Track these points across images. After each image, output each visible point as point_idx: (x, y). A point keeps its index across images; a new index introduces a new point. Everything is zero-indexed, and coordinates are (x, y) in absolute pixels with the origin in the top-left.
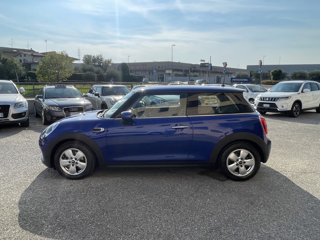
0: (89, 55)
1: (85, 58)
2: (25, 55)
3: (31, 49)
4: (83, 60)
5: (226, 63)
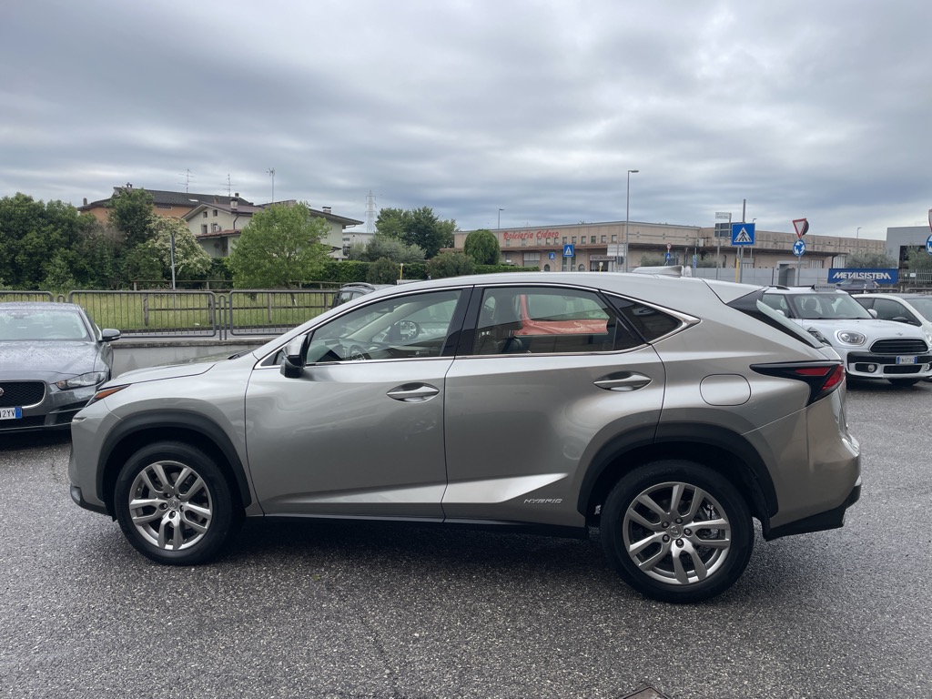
2: (216, 213)
4: (377, 223)
5: (805, 220)
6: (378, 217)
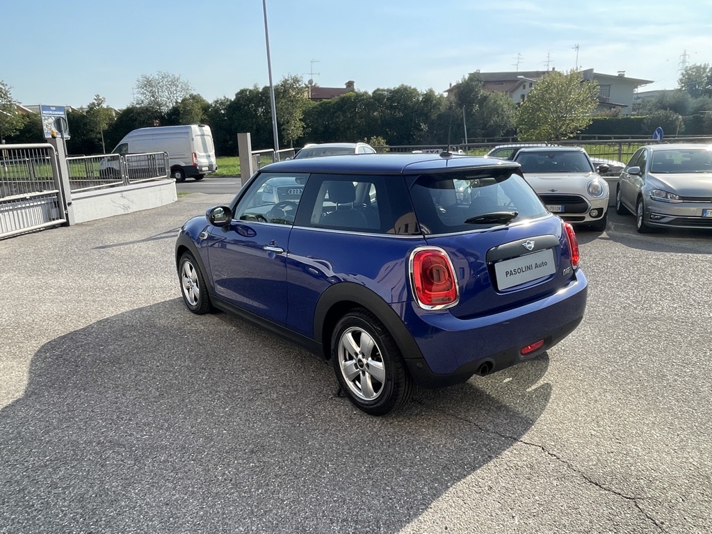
0: (698, 64)
1: (688, 74)
2: (531, 85)
3: (554, 69)
4: (681, 80)
6: (682, 74)
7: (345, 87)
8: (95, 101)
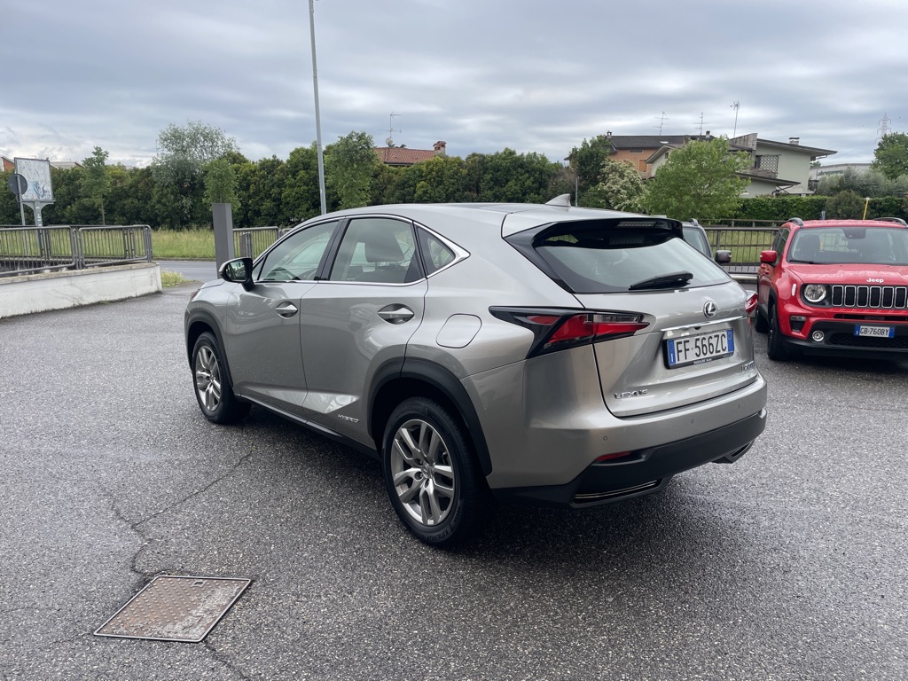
1: (886, 143)
3: (708, 132)
4: (877, 151)
7: (433, 149)
8: (93, 156)
